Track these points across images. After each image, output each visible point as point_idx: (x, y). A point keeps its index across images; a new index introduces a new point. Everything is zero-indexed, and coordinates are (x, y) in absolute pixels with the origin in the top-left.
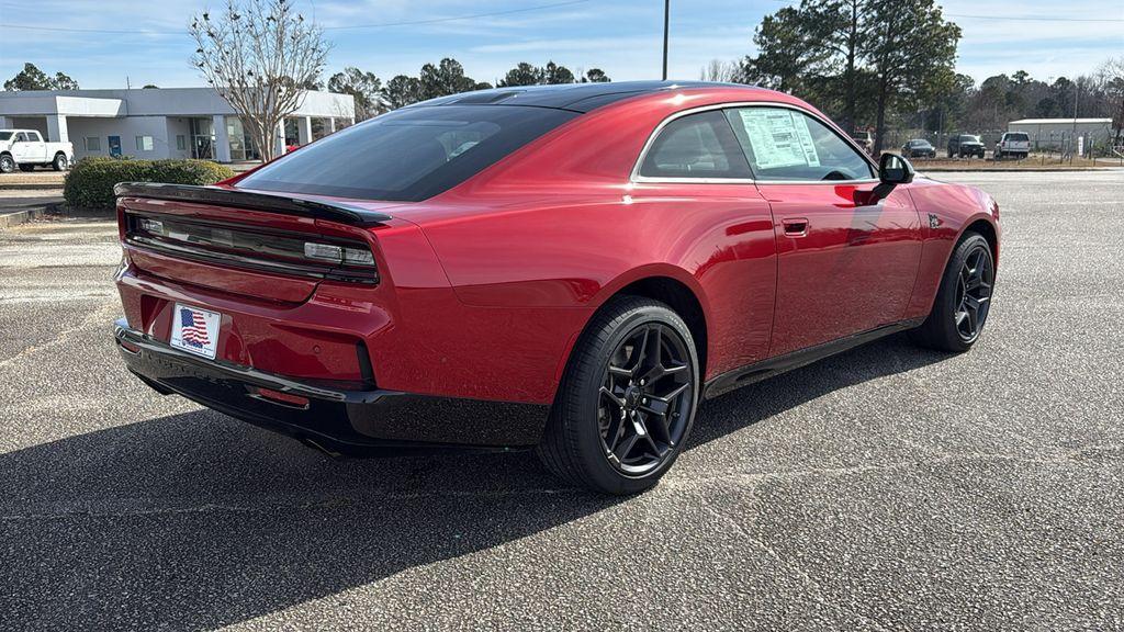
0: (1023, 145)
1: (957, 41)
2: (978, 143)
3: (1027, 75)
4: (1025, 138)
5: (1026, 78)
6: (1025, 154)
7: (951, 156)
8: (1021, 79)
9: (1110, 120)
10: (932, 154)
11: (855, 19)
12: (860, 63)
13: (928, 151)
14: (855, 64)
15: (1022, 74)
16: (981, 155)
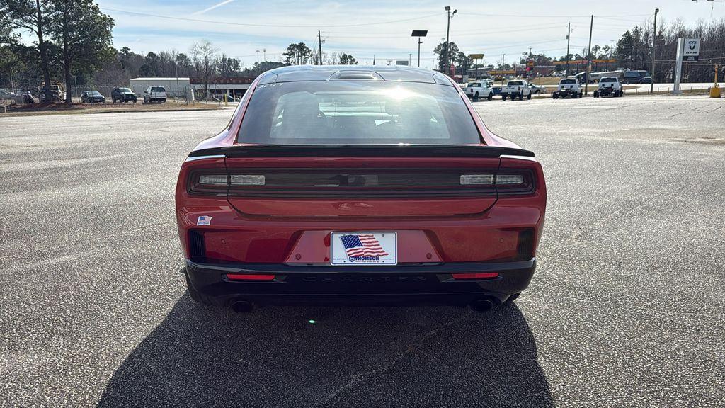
0: (162, 95)
1: (111, 27)
2: (131, 93)
3: (129, 50)
4: (163, 90)
5: (129, 52)
6: (165, 100)
7: (114, 101)
8: (126, 52)
9: (188, 79)
10: (103, 100)
11: (39, 8)
12: (46, 38)
13: (100, 98)
14: (44, 38)
15: (126, 49)
16: (135, 100)
